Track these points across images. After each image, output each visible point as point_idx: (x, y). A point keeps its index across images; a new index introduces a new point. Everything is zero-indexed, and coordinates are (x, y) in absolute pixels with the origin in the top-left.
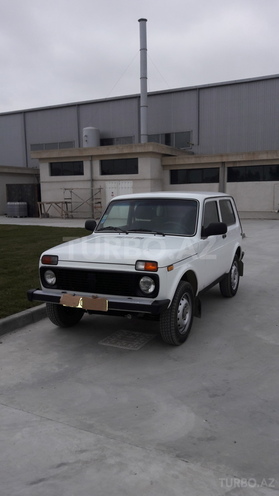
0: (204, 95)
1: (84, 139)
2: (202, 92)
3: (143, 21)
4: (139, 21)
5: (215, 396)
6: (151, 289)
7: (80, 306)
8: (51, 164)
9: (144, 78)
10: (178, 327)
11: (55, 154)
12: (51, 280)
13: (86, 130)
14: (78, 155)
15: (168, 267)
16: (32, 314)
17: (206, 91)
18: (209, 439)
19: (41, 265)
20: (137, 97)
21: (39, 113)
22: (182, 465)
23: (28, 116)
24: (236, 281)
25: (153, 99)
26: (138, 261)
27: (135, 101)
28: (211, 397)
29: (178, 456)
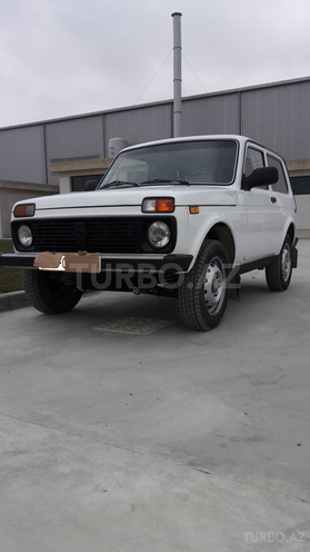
0: (246, 98)
1: (110, 151)
2: (243, 95)
3: (177, 15)
4: (173, 15)
5: (260, 383)
6: (165, 241)
7: (61, 268)
8: (72, 178)
9: (178, 80)
10: (205, 305)
11: (76, 166)
12: (26, 240)
13: (112, 142)
14: (102, 166)
15: (190, 207)
16: (9, 298)
17: (248, 94)
18: (251, 440)
19: (13, 218)
20: (170, 103)
21: (61, 125)
22: (198, 478)
23: (48, 127)
24: (288, 270)
25: (188, 104)
26: (146, 199)
27: (168, 108)
28: (252, 384)
29: (191, 464)
